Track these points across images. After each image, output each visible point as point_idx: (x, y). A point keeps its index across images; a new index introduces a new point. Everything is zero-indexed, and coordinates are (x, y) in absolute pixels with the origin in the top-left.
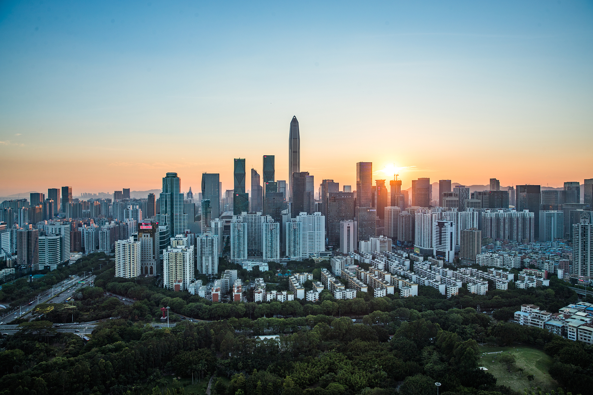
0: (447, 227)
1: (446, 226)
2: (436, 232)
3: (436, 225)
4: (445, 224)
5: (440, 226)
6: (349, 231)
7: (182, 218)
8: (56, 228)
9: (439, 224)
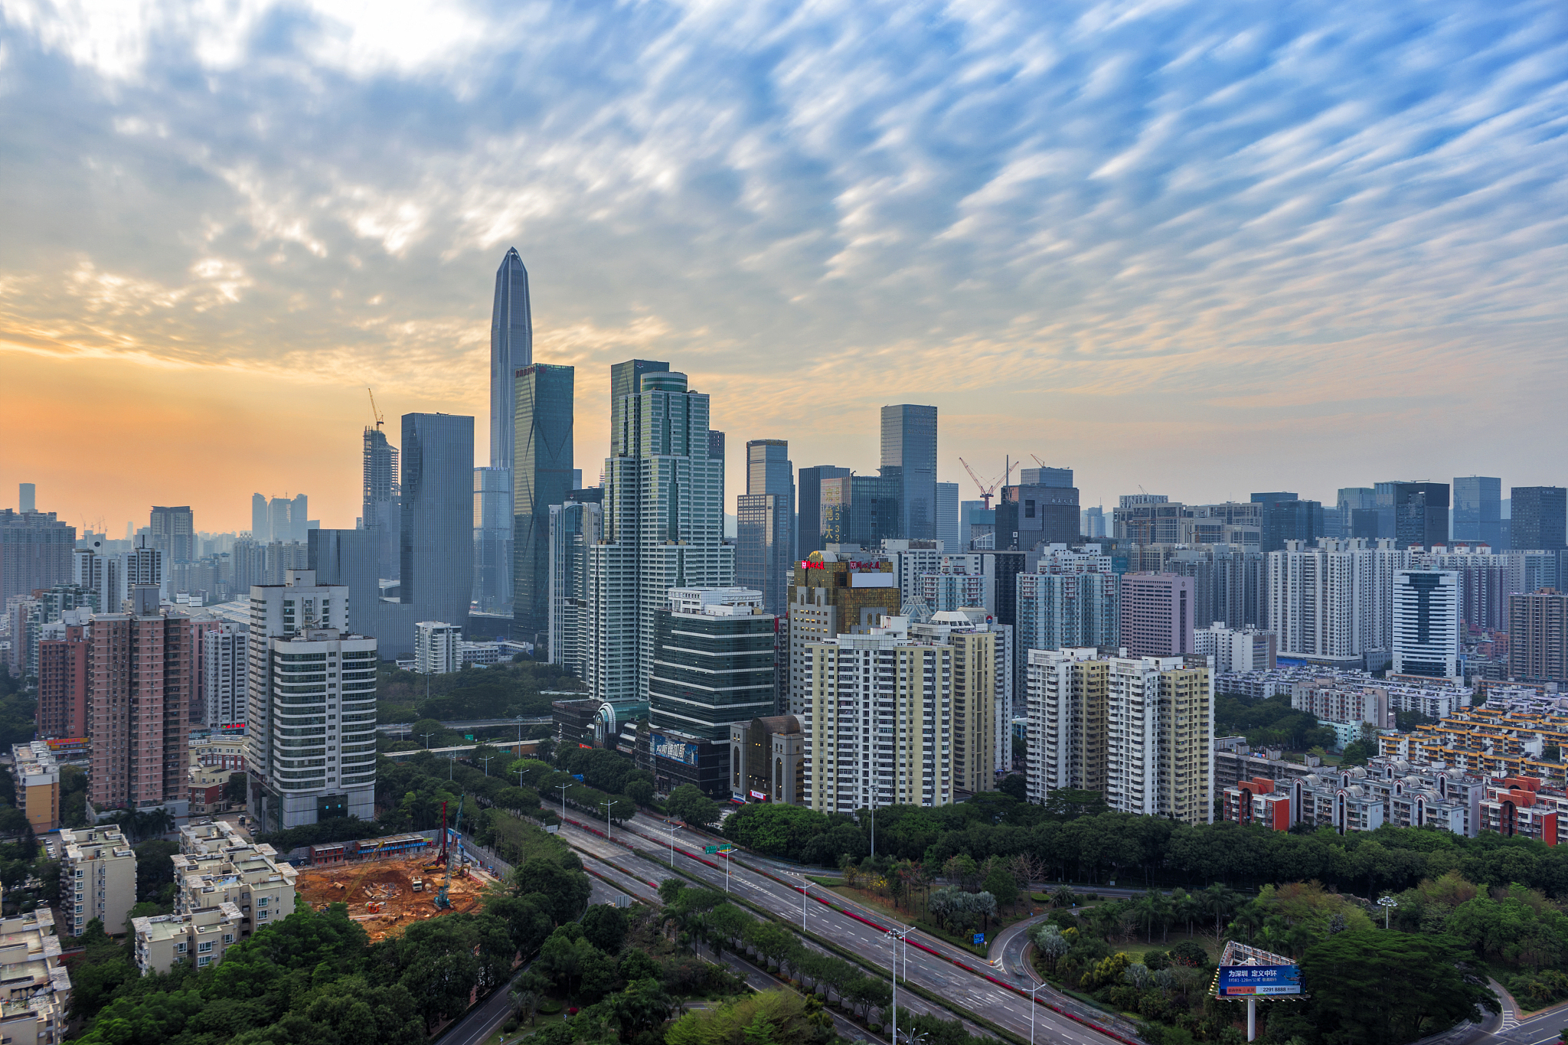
0: (1448, 588)
1: (1445, 586)
2: (1404, 604)
3: (1404, 585)
4: (1442, 581)
5: (1420, 586)
6: (1183, 603)
7: (719, 559)
8: (309, 602)
9: (1416, 581)
